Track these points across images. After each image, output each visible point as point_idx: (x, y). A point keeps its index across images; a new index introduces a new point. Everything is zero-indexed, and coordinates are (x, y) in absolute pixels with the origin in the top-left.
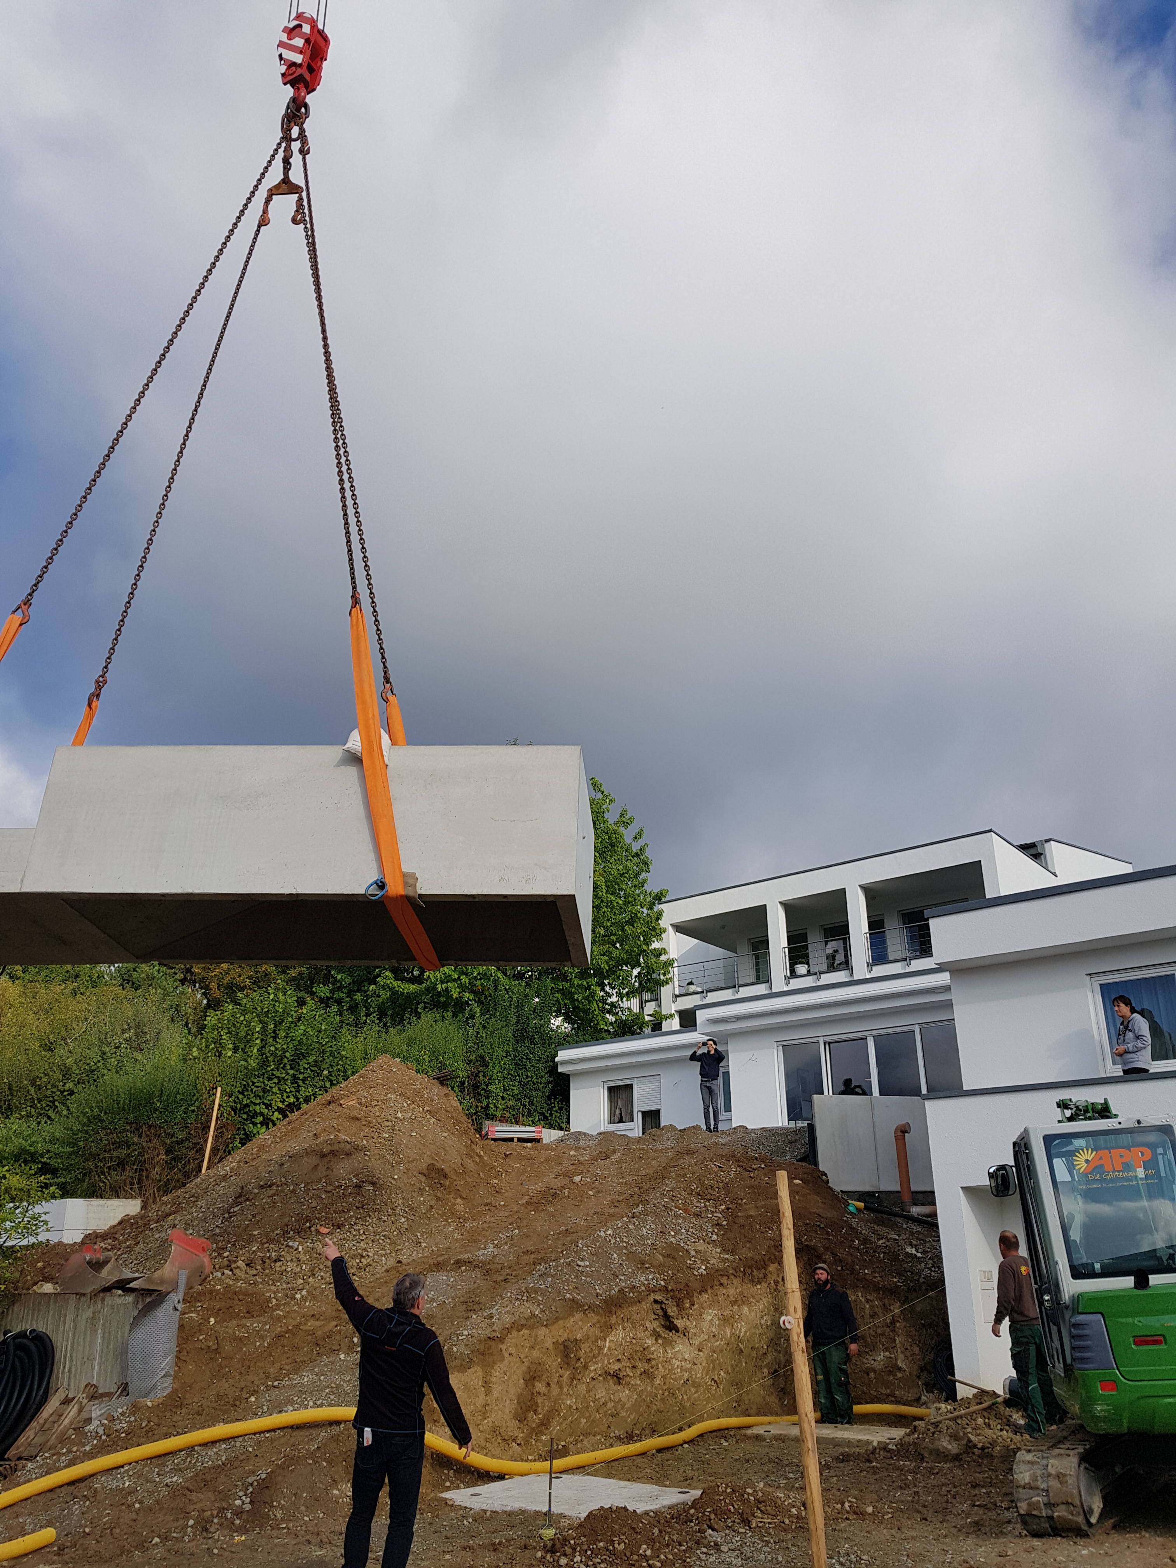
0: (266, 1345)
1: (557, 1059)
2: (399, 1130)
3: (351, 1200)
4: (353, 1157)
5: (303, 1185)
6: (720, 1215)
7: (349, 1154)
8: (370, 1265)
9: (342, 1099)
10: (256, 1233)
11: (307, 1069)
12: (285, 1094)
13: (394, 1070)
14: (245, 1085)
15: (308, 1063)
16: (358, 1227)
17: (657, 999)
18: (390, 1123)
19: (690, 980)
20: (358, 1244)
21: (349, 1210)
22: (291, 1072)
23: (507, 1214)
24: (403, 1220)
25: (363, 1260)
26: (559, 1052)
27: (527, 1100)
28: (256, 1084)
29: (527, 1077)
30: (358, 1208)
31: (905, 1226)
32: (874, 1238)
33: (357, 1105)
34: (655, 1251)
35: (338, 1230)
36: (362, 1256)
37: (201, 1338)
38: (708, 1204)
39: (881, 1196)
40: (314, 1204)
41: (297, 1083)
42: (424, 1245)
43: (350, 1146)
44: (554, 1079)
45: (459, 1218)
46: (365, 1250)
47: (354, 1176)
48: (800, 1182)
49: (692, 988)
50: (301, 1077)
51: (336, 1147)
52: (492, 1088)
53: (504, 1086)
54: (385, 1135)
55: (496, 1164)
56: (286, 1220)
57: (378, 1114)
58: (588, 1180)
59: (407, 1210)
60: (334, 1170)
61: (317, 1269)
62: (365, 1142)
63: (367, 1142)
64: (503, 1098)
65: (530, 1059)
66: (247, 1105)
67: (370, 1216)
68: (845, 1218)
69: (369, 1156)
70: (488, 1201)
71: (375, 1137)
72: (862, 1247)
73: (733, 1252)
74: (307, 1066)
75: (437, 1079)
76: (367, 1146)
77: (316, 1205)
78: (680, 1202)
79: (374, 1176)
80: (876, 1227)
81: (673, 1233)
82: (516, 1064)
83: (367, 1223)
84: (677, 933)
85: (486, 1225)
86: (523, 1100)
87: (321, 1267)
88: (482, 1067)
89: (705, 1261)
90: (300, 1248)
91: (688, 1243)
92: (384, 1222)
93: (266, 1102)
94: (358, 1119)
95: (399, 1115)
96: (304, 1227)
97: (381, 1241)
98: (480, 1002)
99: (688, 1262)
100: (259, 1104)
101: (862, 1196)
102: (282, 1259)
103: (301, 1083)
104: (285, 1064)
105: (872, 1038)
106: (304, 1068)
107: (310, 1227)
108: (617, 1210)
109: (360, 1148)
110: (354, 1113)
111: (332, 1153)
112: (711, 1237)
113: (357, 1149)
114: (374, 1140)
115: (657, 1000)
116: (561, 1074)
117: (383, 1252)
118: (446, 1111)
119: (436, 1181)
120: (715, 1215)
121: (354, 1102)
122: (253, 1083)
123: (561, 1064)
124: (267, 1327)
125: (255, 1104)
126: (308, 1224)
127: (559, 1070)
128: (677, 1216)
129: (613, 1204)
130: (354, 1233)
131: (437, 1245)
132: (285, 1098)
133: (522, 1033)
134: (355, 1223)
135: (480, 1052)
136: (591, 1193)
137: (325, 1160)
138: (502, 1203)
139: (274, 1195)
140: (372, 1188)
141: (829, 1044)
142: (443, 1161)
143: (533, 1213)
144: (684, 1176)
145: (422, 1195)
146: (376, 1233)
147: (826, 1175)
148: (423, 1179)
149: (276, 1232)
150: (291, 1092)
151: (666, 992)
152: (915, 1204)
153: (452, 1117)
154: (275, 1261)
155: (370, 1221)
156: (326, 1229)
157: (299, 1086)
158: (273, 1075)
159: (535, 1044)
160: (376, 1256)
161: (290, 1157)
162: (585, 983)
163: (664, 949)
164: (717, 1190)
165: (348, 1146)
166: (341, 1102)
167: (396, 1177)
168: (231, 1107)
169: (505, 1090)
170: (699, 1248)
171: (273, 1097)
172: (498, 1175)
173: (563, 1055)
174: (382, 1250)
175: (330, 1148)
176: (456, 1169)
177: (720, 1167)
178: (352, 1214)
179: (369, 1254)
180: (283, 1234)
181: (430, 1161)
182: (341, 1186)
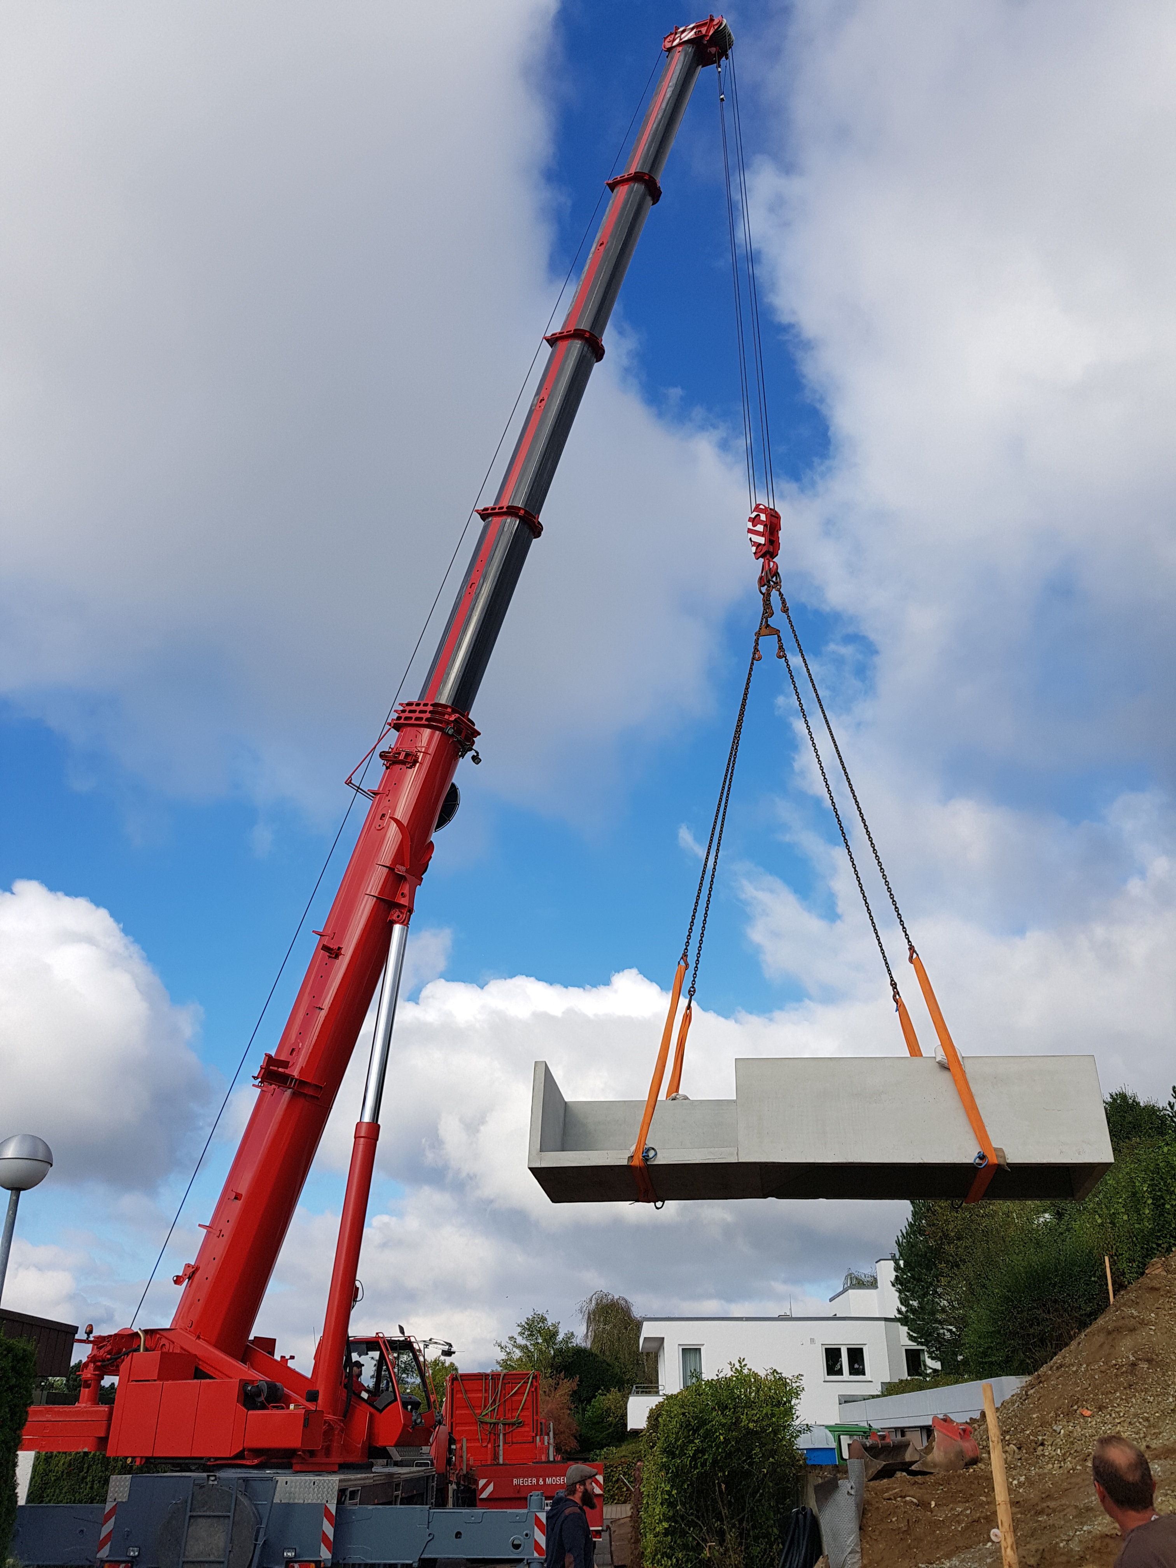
3: (1122, 1379)
4: (1137, 1332)
10: (1035, 1416)
16: (1119, 1409)
21: (1116, 1391)
24: (1171, 1399)
30: (1125, 1388)
33: (1163, 1273)
35: (1100, 1413)
40: (1088, 1385)
43: (1134, 1320)
47: (1132, 1354)
61: (1068, 1453)
63: (1156, 1315)
67: (1135, 1397)
69: (1154, 1331)
79: (1152, 1353)
83: (1130, 1405)
87: (1072, 1452)
90: (1062, 1431)
92: (1149, 1402)
94: (1157, 1289)
96: (1072, 1409)
97: (1138, 1424)
102: (1045, 1443)
107: (1077, 1410)
109: (1146, 1322)
110: (1154, 1283)
114: (1165, 1312)
121: (1160, 1270)
126: (1076, 1407)
130: (1114, 1416)
134: (1118, 1405)
137: (1110, 1338)
139: (1060, 1376)
140: (1147, 1366)
146: (1135, 1415)
154: (1039, 1445)
155: (1134, 1402)
156: (1089, 1412)
174: (1137, 1433)
175: (1115, 1324)
178: (1118, 1394)
182: (1116, 1365)
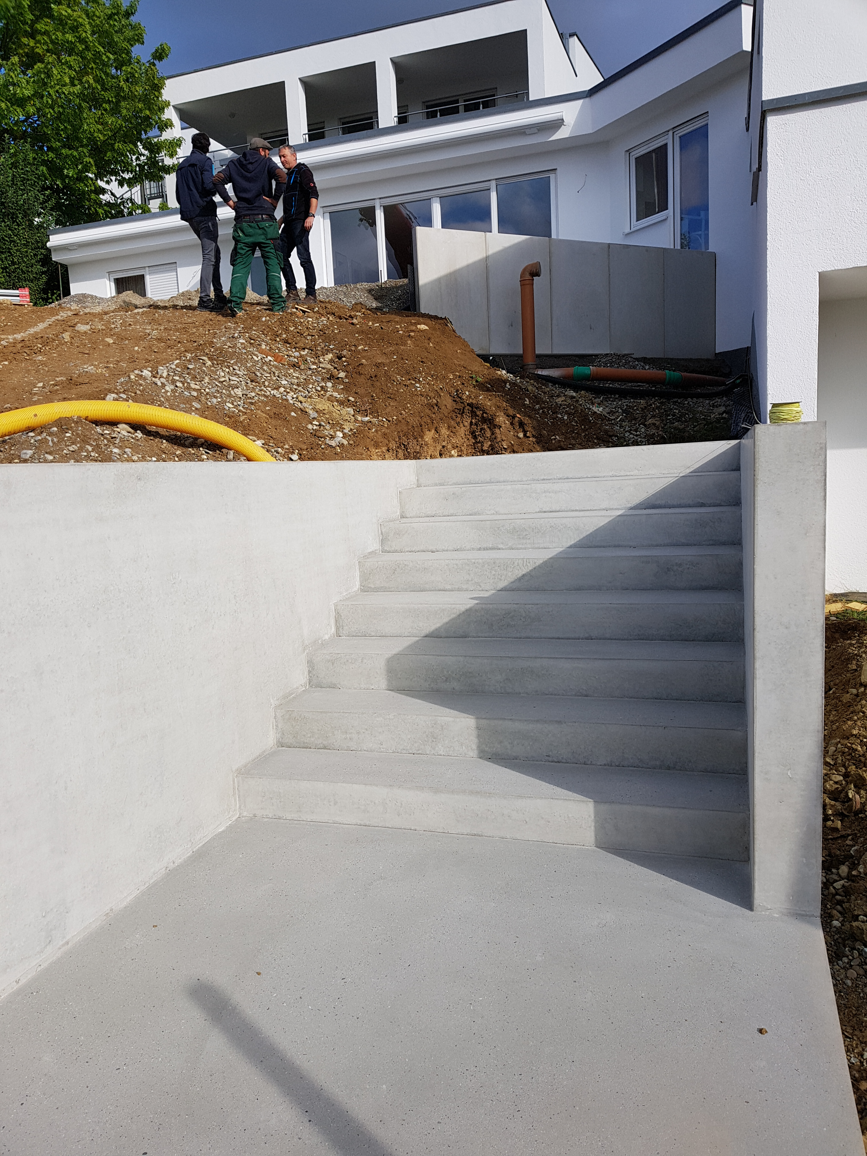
1: (49, 244)
6: (329, 367)
26: (50, 237)
29: (13, 263)
34: (253, 407)
38: (305, 352)
39: (496, 360)
44: (47, 269)
65: (14, 242)
72: (537, 406)
73: (374, 412)
78: (265, 346)
81: (270, 384)
89: (337, 425)
91: (301, 398)
99: (310, 426)
112: (330, 393)
116: (55, 262)
120: (321, 365)
123: (55, 250)
127: (54, 259)
128: (267, 363)
136: (110, 340)
141: (385, 208)
144: (257, 319)
147: (450, 323)
152: (542, 366)
162: (75, 153)
170: (320, 407)
173: (55, 240)
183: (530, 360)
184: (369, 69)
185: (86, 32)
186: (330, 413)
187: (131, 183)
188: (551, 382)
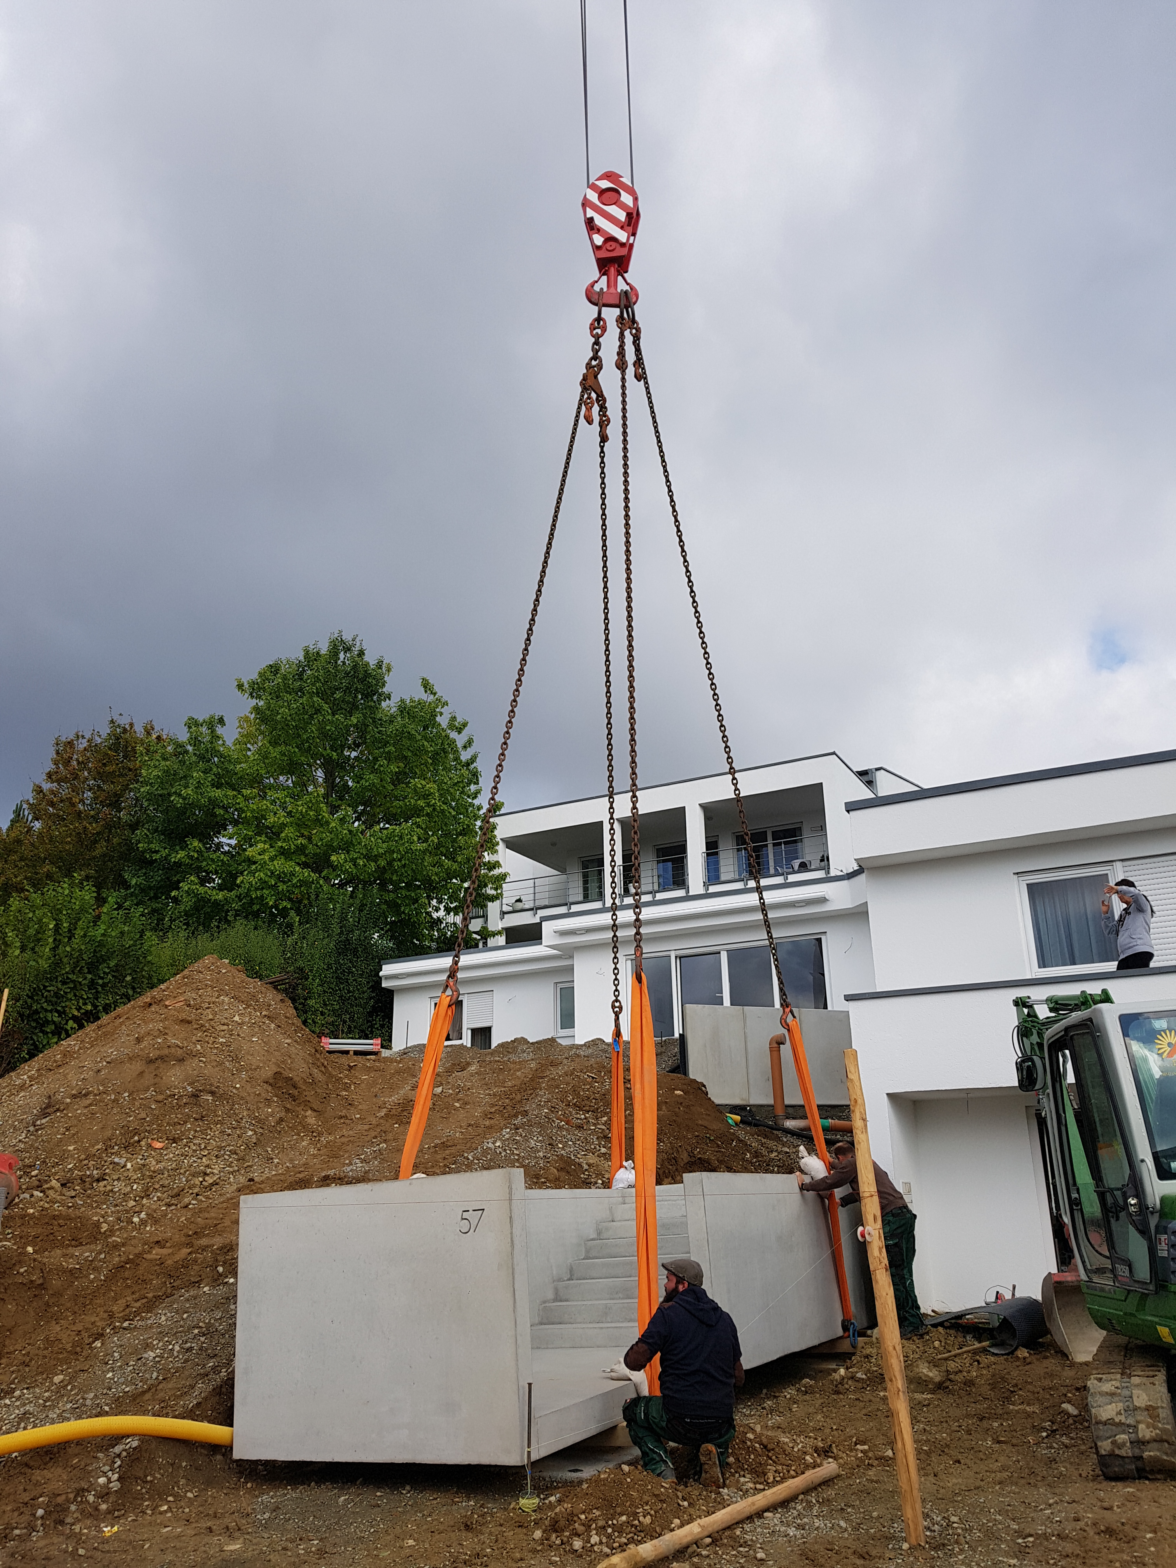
0: (102, 1278)
1: (381, 974)
2: (238, 1035)
3: (187, 1110)
4: (185, 1063)
5: (126, 1094)
6: (604, 1127)
7: (181, 1060)
8: (217, 1184)
9: (167, 999)
10: (71, 1148)
11: (107, 974)
12: (81, 1001)
13: (224, 971)
14: (34, 989)
15: (109, 968)
16: (197, 1141)
17: (485, 917)
18: (225, 1027)
19: (518, 897)
20: (199, 1160)
21: (185, 1122)
22: (89, 976)
23: (366, 1127)
24: (250, 1133)
25: (207, 1178)
26: (383, 966)
27: (348, 1016)
28: (49, 988)
29: (349, 992)
30: (196, 1120)
31: (785, 1140)
32: (764, 1152)
33: (185, 1006)
34: (548, 1165)
35: (174, 1145)
36: (206, 1174)
37: (22, 1270)
38: (587, 1115)
39: (753, 1110)
40: (143, 1115)
41: (96, 988)
42: (276, 1161)
43: (181, 1050)
44: (377, 994)
45: (313, 1132)
46: (208, 1166)
47: (188, 1084)
48: (682, 1093)
49: (519, 906)
50: (100, 982)
51: (166, 1051)
52: (311, 1002)
53: (323, 1001)
54: (221, 1040)
55: (341, 1075)
56: (109, 1133)
57: (211, 1017)
58: (451, 1091)
59: (253, 1122)
60: (164, 1078)
61: (152, 1189)
62: (199, 1047)
63: (202, 1047)
64: (322, 1014)
65: (352, 973)
66: (36, 1012)
67: (211, 1129)
68: (732, 1131)
69: (204, 1063)
70: (343, 1114)
71: (211, 1042)
74: (107, 970)
75: (270, 983)
76: (201, 1051)
77: (145, 1116)
78: (560, 1113)
79: (211, 1085)
80: (762, 1139)
81: (560, 1146)
82: (337, 978)
83: (208, 1137)
84: (507, 850)
85: (344, 1140)
86: (343, 1017)
87: (157, 1186)
88: (301, 979)
89: (600, 1175)
90: (129, 1165)
91: (579, 1156)
92: (229, 1135)
93: (59, 1008)
94: (189, 1022)
95: (237, 1018)
96: (132, 1141)
97: (227, 1157)
98: (299, 912)
99: (582, 1176)
100: (51, 1011)
101: (735, 1109)
102: (107, 1178)
103: (100, 989)
104: (82, 967)
105: (726, 952)
106: (104, 973)
107: (139, 1141)
108: (492, 1122)
110: (183, 1016)
111: (161, 1058)
112: (600, 1150)
113: (193, 1055)
114: (209, 1045)
115: (483, 916)
116: (384, 989)
117: (231, 1170)
118: (286, 1017)
119: (284, 1091)
120: (598, 1127)
121: (182, 1003)
122: (45, 987)
123: (385, 978)
124: (102, 1256)
125: (46, 1010)
126: (136, 1138)
127: (383, 986)
128: (560, 1128)
129: (486, 1115)
130: (194, 1148)
131: (291, 1161)
132: (81, 1004)
133: (345, 946)
134: (194, 1137)
135: (300, 963)
136: (457, 1105)
137: (152, 1067)
138: (358, 1116)
139: (90, 1105)
140: (211, 1098)
141: (680, 958)
142: (290, 1069)
143: (397, 1125)
144: (558, 1087)
145: (269, 1106)
146: (220, 1148)
147: (704, 1086)
148: (270, 1088)
149: (96, 1147)
150: (88, 998)
151: (493, 908)
152: (787, 1118)
153: (293, 1024)
154: (98, 1181)
155: (212, 1134)
156: (159, 1144)
157: (97, 992)
158: (68, 978)
159: (358, 958)
160: (222, 1174)
161: (108, 1062)
162: (413, 895)
163: (498, 862)
164: (594, 1101)
165: (180, 1052)
166: (167, 1003)
167: (238, 1086)
168: (19, 1013)
169: (325, 1005)
170: (591, 1161)
171: (67, 1003)
172: (347, 1088)
173: (388, 969)
174: (230, 1166)
175: (158, 1053)
176: (306, 1078)
177: (593, 1078)
178: (189, 1126)
179: (214, 1171)
180: (106, 1149)
181: (275, 1069)
182: (174, 1095)
183: (780, 1112)
184: (680, 812)
185: (435, 799)
186: (597, 1165)
187: (456, 911)
188: (790, 1133)
